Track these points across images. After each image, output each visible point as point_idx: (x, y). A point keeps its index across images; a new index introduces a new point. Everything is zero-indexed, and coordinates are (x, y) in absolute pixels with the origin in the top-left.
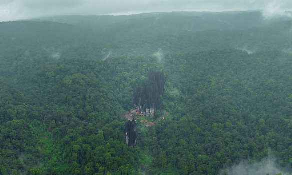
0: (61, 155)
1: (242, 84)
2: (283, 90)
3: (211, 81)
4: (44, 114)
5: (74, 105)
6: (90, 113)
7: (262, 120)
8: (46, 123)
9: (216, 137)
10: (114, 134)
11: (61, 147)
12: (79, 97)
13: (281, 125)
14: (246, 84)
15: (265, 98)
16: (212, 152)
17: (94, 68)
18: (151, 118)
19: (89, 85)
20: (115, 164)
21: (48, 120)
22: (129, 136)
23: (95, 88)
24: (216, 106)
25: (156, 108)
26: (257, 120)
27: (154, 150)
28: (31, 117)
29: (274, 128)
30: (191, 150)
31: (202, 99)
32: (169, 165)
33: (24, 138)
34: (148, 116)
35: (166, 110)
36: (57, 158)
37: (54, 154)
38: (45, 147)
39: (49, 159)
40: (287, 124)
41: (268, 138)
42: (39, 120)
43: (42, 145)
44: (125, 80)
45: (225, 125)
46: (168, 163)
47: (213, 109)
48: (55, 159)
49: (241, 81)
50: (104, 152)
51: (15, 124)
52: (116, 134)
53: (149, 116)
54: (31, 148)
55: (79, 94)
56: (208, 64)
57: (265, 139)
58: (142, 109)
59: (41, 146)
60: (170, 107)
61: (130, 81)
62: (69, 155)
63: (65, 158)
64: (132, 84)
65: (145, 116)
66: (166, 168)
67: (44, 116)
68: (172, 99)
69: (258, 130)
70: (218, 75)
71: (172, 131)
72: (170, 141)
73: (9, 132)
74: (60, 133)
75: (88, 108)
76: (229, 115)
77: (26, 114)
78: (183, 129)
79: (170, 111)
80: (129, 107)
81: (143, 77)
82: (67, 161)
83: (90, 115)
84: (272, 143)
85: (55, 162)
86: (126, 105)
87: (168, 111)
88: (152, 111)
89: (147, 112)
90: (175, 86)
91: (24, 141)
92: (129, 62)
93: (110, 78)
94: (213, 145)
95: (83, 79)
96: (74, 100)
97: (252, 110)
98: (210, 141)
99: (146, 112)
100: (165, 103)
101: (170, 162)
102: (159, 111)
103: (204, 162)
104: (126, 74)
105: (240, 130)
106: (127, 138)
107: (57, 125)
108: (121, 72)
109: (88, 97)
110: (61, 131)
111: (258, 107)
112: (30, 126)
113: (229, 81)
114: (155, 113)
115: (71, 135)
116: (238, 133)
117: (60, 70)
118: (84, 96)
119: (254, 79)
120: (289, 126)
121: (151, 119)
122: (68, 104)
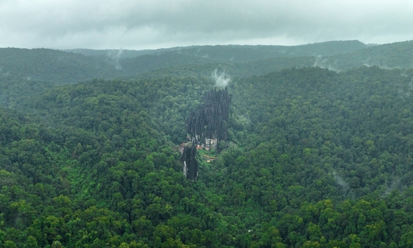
0: (94, 186)
1: (334, 104)
2: (392, 107)
3: (291, 105)
4: (65, 135)
5: (105, 130)
6: (129, 138)
7: (369, 142)
8: (68, 147)
9: (311, 163)
10: (168, 162)
11: (94, 176)
12: (111, 119)
13: (397, 144)
14: (341, 104)
15: (370, 116)
16: (308, 181)
17: (126, 91)
18: (213, 150)
19: (123, 106)
20: (176, 195)
21: (71, 143)
22: (188, 166)
23: (132, 110)
24: (305, 129)
25: (220, 138)
26: (362, 144)
27: (224, 186)
28: (47, 139)
29: (388, 150)
30: (278, 180)
31: (283, 124)
32: (250, 200)
33: (40, 163)
34: (207, 149)
35: (233, 141)
36: (89, 190)
37: (84, 186)
38: (69, 177)
39: (77, 193)
40: (406, 142)
41: (381, 161)
42: (58, 143)
43: (65, 174)
44: (171, 106)
45: (320, 151)
46: (246, 199)
47: (300, 134)
48: (86, 191)
49: (332, 102)
50: (158, 180)
51: (26, 144)
52: (170, 161)
53: (210, 150)
54: (50, 177)
55: (111, 116)
56: (283, 87)
57: (378, 162)
58: (199, 140)
59: (64, 177)
60: (238, 138)
61: (178, 107)
62: (107, 186)
63: (100, 191)
64: (180, 111)
65: (204, 149)
66: (245, 205)
67: (65, 138)
68: (240, 128)
69: (366, 154)
70: (299, 97)
71: (249, 159)
72: (247, 171)
73: (17, 154)
74: (90, 159)
75: (126, 131)
76: (324, 139)
77: (40, 133)
78: (263, 156)
79: (238, 142)
80: (179, 138)
81: (197, 102)
82: (104, 194)
83: (130, 141)
84: (388, 167)
85: (87, 195)
86: (176, 136)
87: (235, 143)
88: (214, 142)
89: (207, 143)
90: (242, 113)
91: (40, 166)
92: (174, 84)
93: (149, 103)
94: (308, 173)
95: (113, 100)
96: (105, 122)
97: (354, 133)
98: (303, 169)
99: (205, 143)
100: (231, 132)
101: (250, 197)
102: (223, 142)
103: (298, 194)
104: (172, 99)
105: (341, 156)
106: (185, 170)
107: (85, 150)
108: (164, 96)
109: (124, 119)
110: (91, 156)
111: (361, 129)
112: (46, 149)
113: (316, 103)
114: (218, 145)
115: (109, 159)
116: (340, 159)
117: (78, 91)
118: (119, 119)
119: (350, 98)
120: (409, 143)
121: (213, 153)
122: (96, 128)
